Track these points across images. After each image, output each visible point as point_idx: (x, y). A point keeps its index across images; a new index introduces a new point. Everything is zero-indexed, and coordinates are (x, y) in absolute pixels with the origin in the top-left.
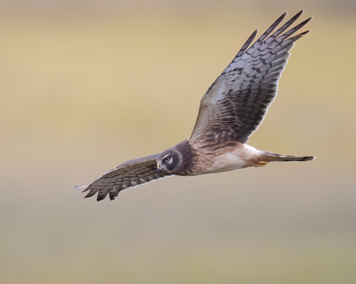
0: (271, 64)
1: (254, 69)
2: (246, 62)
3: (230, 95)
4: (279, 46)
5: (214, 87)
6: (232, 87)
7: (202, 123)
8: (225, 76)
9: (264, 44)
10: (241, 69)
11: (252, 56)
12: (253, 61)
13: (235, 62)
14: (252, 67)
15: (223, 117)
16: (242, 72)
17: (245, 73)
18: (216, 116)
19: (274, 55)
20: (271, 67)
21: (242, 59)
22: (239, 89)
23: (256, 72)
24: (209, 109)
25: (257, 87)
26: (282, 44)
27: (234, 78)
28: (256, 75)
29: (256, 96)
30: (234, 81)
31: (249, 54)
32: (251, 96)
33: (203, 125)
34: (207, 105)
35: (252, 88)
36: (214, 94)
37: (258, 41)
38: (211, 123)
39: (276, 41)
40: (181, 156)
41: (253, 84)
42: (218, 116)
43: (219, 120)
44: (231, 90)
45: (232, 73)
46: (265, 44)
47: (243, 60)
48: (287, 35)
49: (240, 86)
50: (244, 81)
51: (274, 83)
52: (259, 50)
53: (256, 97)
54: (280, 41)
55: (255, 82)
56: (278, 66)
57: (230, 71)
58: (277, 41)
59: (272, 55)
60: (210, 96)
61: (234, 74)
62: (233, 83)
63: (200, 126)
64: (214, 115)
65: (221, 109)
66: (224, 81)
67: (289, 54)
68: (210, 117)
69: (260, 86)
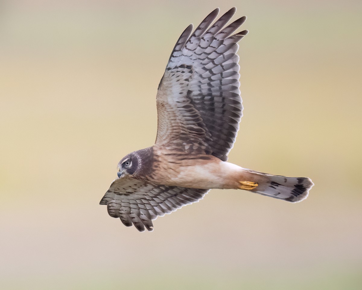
0: (222, 66)
1: (204, 68)
2: (191, 59)
3: (190, 98)
4: (222, 46)
5: (165, 83)
6: (188, 87)
7: (164, 127)
8: (172, 72)
9: (202, 40)
10: (189, 67)
11: (195, 53)
12: (199, 59)
13: (175, 57)
14: (203, 67)
15: (188, 124)
16: (193, 71)
17: (196, 71)
18: (179, 121)
19: (222, 56)
20: (224, 70)
21: (183, 54)
22: (199, 92)
23: (209, 73)
24: (169, 110)
25: (218, 94)
26: (224, 43)
27: (186, 76)
28: (210, 77)
29: (221, 105)
30: (187, 80)
31: (191, 50)
32: (216, 104)
33: (166, 129)
34: (164, 104)
35: (214, 94)
36: (168, 92)
37: (194, 35)
38: (175, 129)
39: (216, 39)
40: (140, 160)
41: (212, 89)
42: (182, 122)
43: (183, 127)
44: (189, 92)
45: (180, 69)
46: (205, 41)
47: (186, 56)
48: (226, 33)
49: (199, 88)
50: (200, 82)
51: (235, 92)
52: (199, 46)
53: (222, 107)
54: (220, 39)
55: (213, 87)
56: (231, 70)
57: (176, 67)
58: (218, 39)
59: (219, 56)
60: (164, 94)
61: (183, 72)
62: (187, 82)
63: (163, 130)
64: (177, 120)
65: (183, 114)
66: (174, 79)
67: (236, 56)
68: (173, 121)
69: (221, 93)
